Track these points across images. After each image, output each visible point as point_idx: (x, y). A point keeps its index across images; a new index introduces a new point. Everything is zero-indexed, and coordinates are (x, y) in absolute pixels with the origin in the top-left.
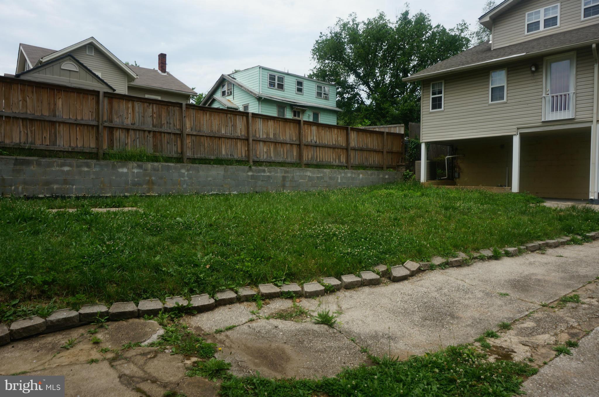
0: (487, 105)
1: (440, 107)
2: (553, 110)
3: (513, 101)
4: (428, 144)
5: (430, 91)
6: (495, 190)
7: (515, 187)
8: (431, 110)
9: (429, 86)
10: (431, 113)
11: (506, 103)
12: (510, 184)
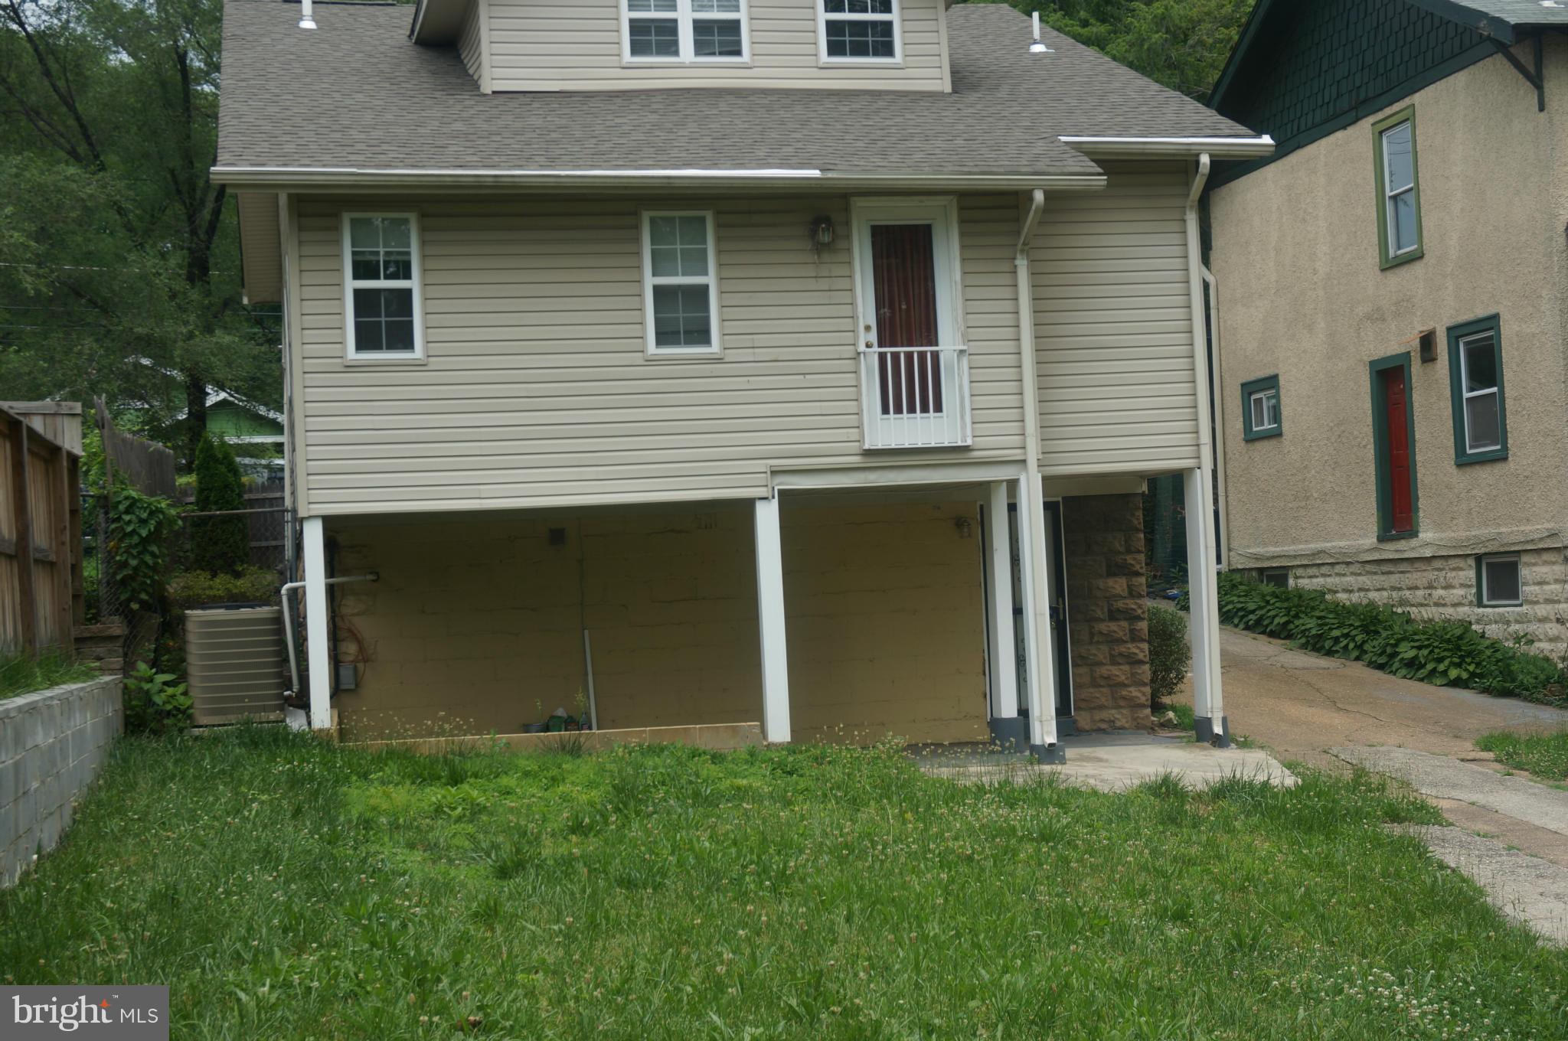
0: (637, 358)
1: (407, 343)
2: (885, 410)
3: (747, 354)
4: (336, 529)
5: (339, 256)
6: (704, 735)
7: (778, 725)
8: (352, 354)
9: (337, 229)
10: (350, 368)
11: (719, 360)
12: (756, 710)
